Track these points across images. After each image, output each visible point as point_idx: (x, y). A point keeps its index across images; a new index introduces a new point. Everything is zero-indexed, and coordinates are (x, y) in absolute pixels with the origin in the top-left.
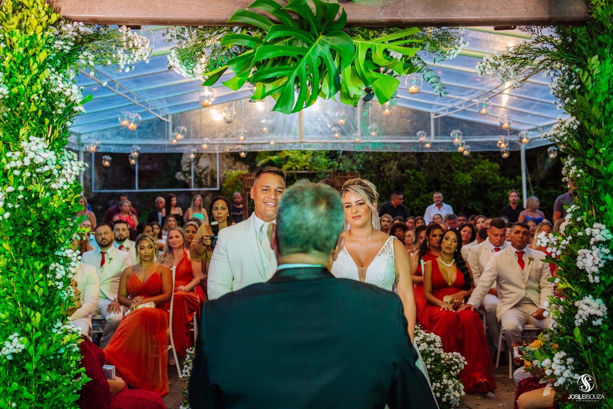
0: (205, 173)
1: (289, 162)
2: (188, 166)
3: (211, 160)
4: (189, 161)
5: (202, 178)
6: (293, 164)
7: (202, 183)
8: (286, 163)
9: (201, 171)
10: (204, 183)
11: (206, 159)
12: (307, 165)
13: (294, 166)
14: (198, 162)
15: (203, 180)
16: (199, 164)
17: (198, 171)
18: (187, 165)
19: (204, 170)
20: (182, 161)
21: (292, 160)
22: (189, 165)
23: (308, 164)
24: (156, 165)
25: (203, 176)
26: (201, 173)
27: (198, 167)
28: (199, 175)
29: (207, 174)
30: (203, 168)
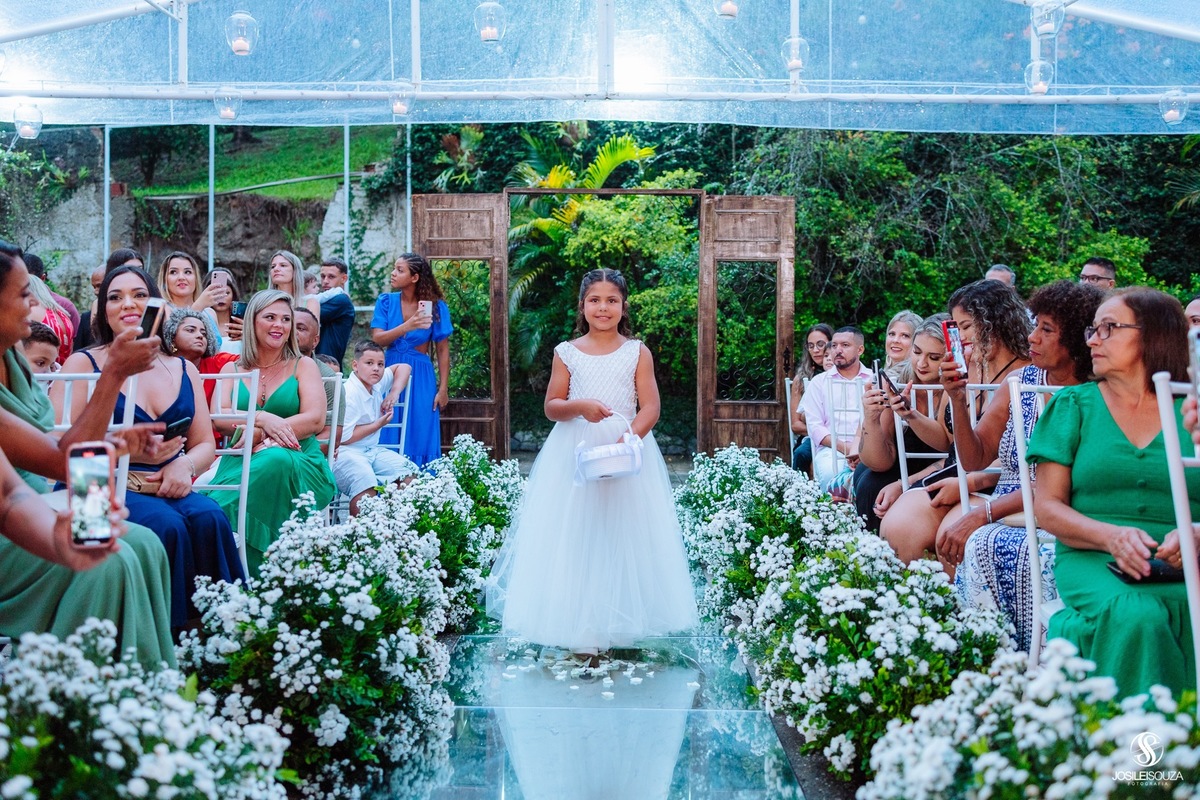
0: (377, 267)
1: (582, 230)
2: (336, 251)
3: (393, 234)
4: (338, 237)
5: (369, 281)
6: (594, 234)
7: (371, 292)
8: (576, 232)
9: (368, 262)
10: (376, 292)
11: (379, 233)
12: (629, 238)
13: (597, 238)
14: (361, 240)
15: (373, 286)
16: (363, 247)
17: (361, 263)
18: (333, 248)
19: (374, 261)
20: (321, 239)
21: (591, 223)
22: (338, 247)
23: (633, 233)
24: (262, 251)
25: (372, 275)
26: (368, 269)
27: (360, 252)
28: (362, 274)
29: (382, 270)
30: (374, 256)
